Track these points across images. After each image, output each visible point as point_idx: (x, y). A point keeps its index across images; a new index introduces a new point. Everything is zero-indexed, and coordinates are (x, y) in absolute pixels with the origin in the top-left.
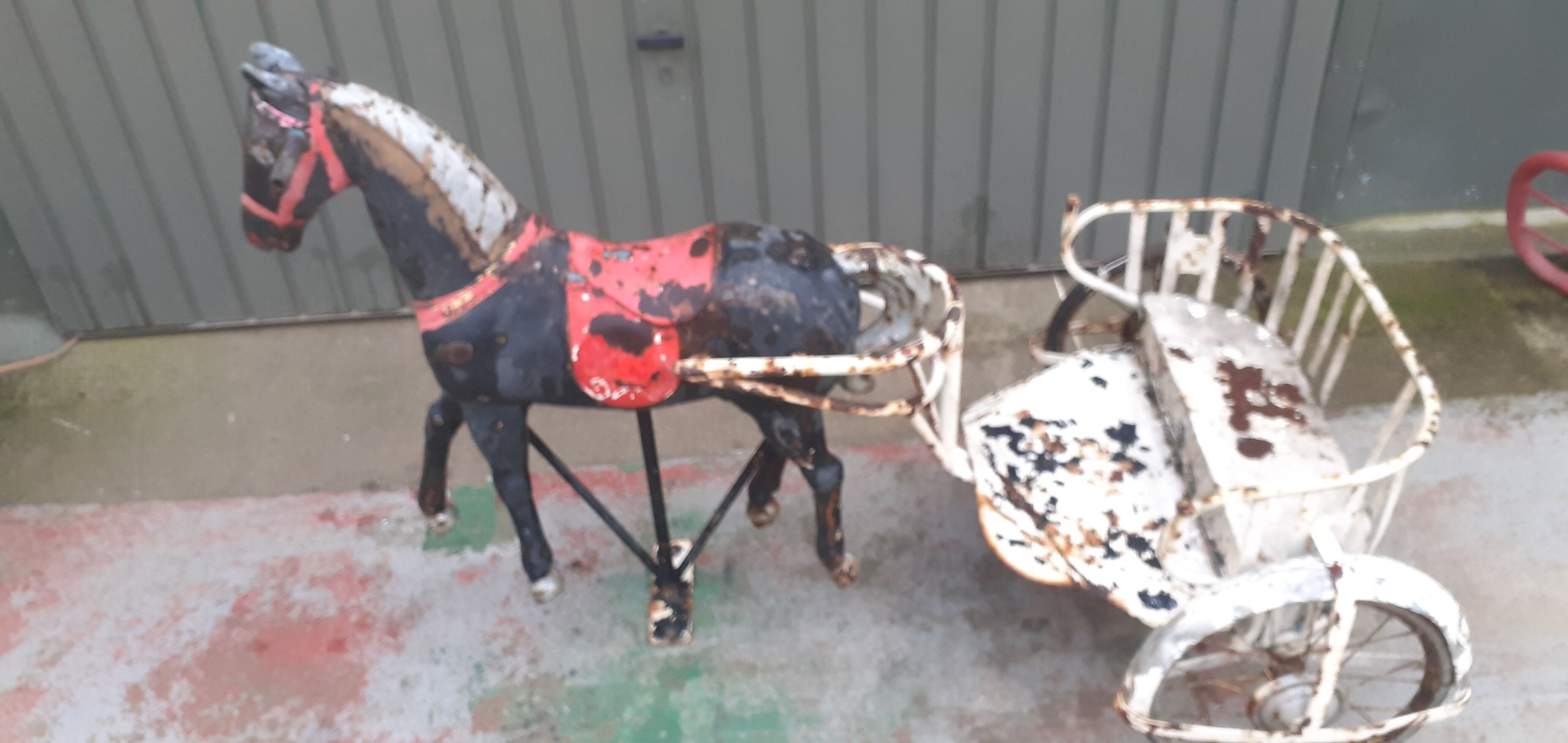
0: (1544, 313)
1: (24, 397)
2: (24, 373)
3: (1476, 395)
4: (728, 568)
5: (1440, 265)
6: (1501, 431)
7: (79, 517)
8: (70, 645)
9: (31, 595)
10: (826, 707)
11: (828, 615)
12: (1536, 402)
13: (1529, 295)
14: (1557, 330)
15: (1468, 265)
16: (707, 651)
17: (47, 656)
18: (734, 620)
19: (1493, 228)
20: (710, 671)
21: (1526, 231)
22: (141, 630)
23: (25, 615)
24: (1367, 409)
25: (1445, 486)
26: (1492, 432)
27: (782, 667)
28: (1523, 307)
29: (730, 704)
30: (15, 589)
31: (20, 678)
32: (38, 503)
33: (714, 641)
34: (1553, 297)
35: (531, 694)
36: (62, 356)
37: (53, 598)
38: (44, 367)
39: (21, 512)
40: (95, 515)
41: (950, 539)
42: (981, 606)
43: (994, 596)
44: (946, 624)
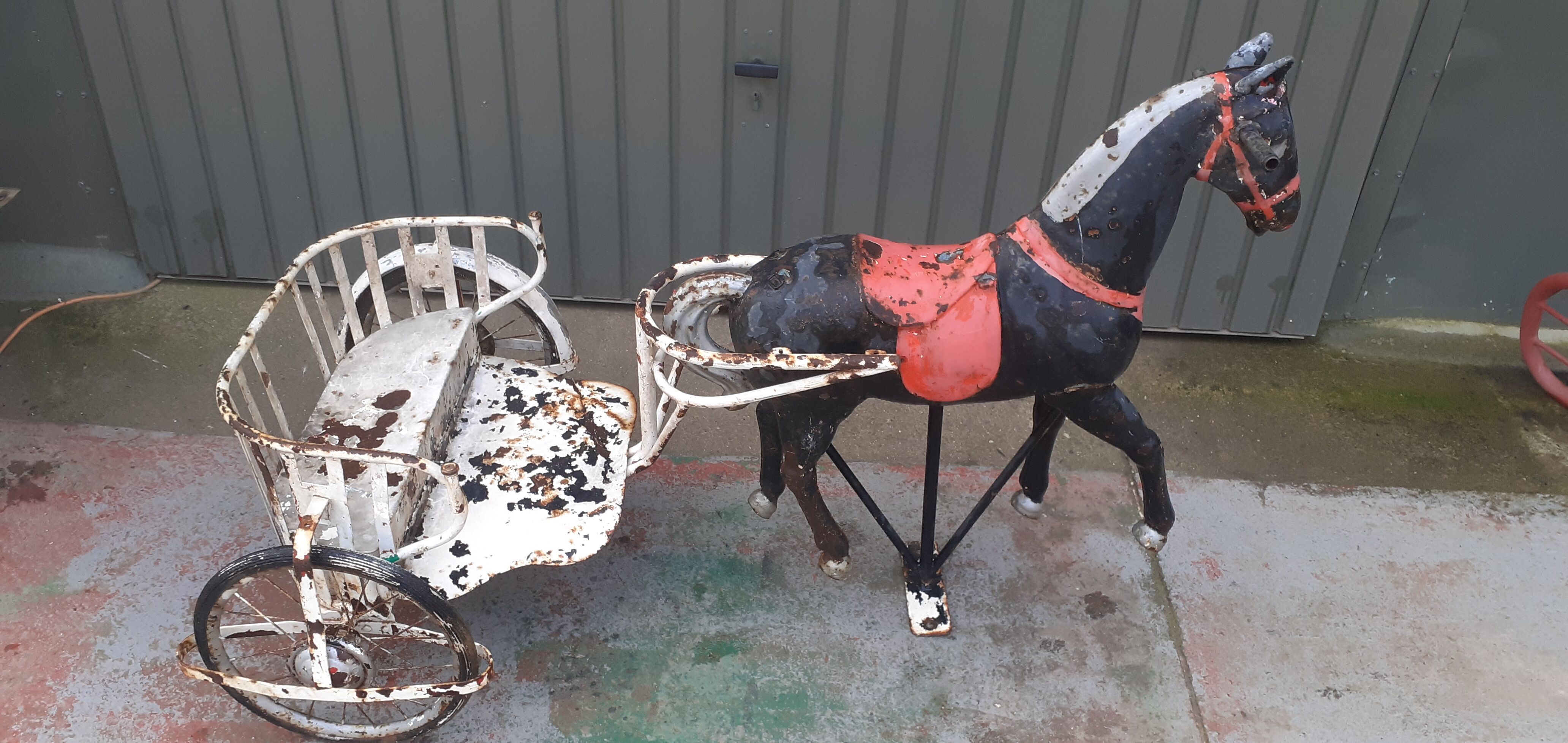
0: (1548, 423)
1: (106, 327)
2: (108, 304)
3: (1480, 490)
4: (767, 560)
5: (1454, 368)
6: (1501, 523)
7: (155, 442)
8: (137, 556)
9: (103, 507)
10: (851, 696)
11: (858, 614)
12: (1533, 502)
13: (1535, 405)
14: (1558, 440)
15: (1478, 371)
16: (743, 632)
17: (115, 565)
18: (771, 608)
19: (1505, 339)
20: (744, 651)
21: (1538, 345)
22: (206, 551)
23: (97, 524)
24: (1376, 490)
25: (1445, 567)
26: (1493, 524)
27: (811, 655)
28: (1528, 415)
29: (761, 682)
30: (88, 500)
31: (87, 582)
32: (114, 424)
33: (750, 624)
34: (1557, 409)
35: (574, 651)
36: (145, 293)
37: (124, 512)
38: (126, 302)
39: (97, 430)
40: (168, 442)
41: (976, 559)
42: (1003, 622)
43: (1016, 616)
44: (968, 635)
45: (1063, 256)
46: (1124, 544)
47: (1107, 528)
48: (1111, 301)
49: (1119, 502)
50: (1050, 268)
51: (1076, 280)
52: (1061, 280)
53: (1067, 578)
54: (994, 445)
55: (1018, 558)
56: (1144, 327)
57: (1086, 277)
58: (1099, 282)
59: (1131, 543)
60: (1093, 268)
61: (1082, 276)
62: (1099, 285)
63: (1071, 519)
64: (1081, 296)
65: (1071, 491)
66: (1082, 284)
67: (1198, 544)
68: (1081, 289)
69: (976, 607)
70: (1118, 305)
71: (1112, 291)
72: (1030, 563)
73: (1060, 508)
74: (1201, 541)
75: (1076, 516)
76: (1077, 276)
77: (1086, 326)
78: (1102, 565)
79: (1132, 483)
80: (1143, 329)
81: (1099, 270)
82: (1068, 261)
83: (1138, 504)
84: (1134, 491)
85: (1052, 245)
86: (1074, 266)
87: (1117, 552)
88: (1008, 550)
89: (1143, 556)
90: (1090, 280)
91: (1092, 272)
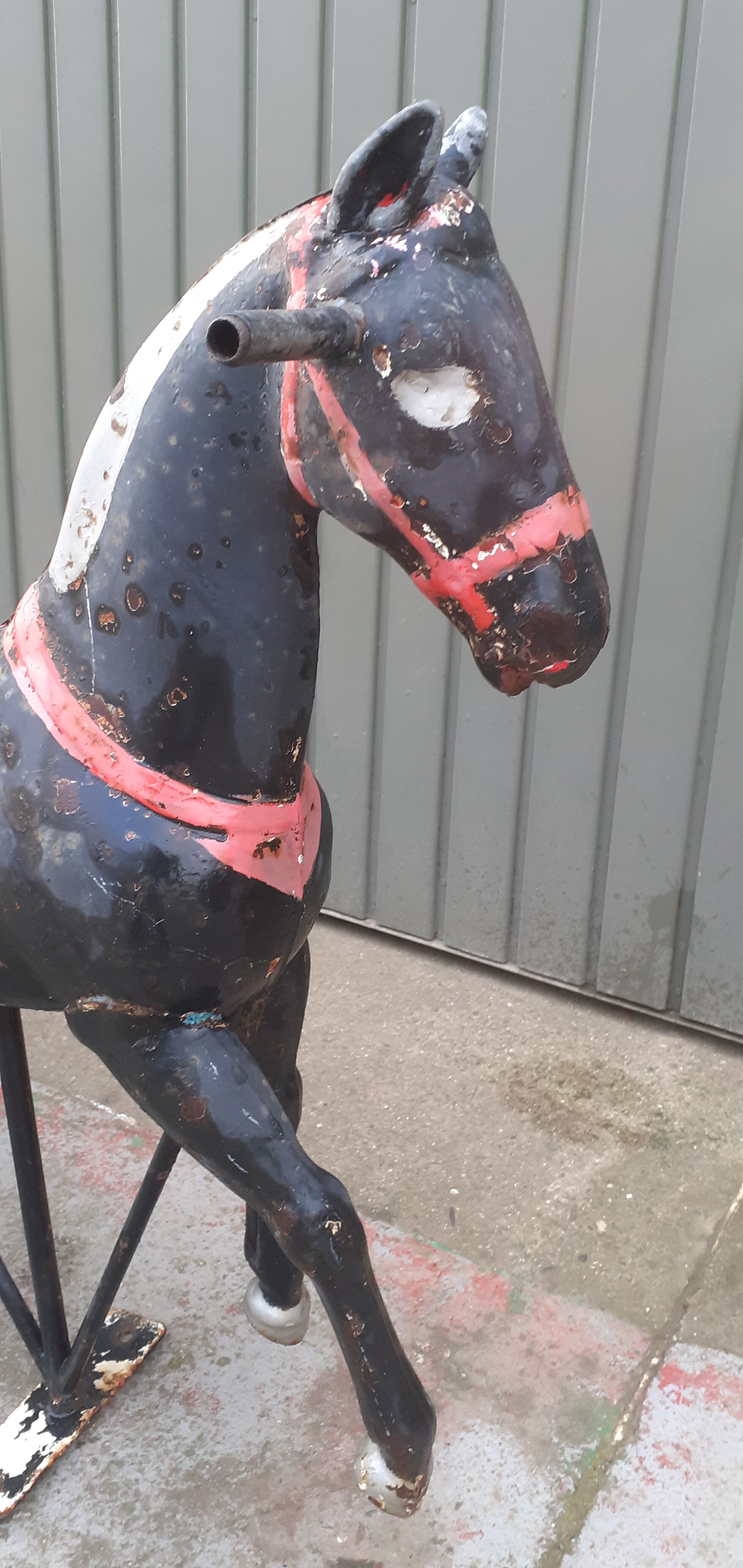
41: (209, 1392)
42: (124, 1546)
43: (163, 1543)
44: (35, 1543)
45: (61, 670)
46: (523, 1480)
47: (522, 1433)
48: (144, 795)
49: (591, 1388)
50: (34, 695)
51: (73, 730)
52: (50, 725)
53: (341, 1507)
54: (455, 1198)
55: (289, 1423)
56: (325, 908)
57: (96, 727)
58: (121, 743)
59: (541, 1486)
60: (110, 707)
61: (88, 722)
62: (121, 752)
63: (465, 1385)
64: (79, 768)
65: (516, 1331)
66: (84, 739)
67: (691, 1551)
68: (81, 751)
69: (110, 1489)
70: (161, 809)
71: (151, 772)
72: (300, 1442)
73: (461, 1356)
74: (704, 1547)
75: (482, 1382)
76: (77, 721)
77: (74, 840)
78: (438, 1510)
79: (655, 1361)
80: (322, 911)
81: (122, 715)
82: (67, 685)
83: (631, 1406)
84: (646, 1377)
85: (48, 644)
86: (78, 698)
87: (497, 1495)
88: (287, 1399)
89: (542, 1525)
90: (103, 735)
91: (108, 716)
